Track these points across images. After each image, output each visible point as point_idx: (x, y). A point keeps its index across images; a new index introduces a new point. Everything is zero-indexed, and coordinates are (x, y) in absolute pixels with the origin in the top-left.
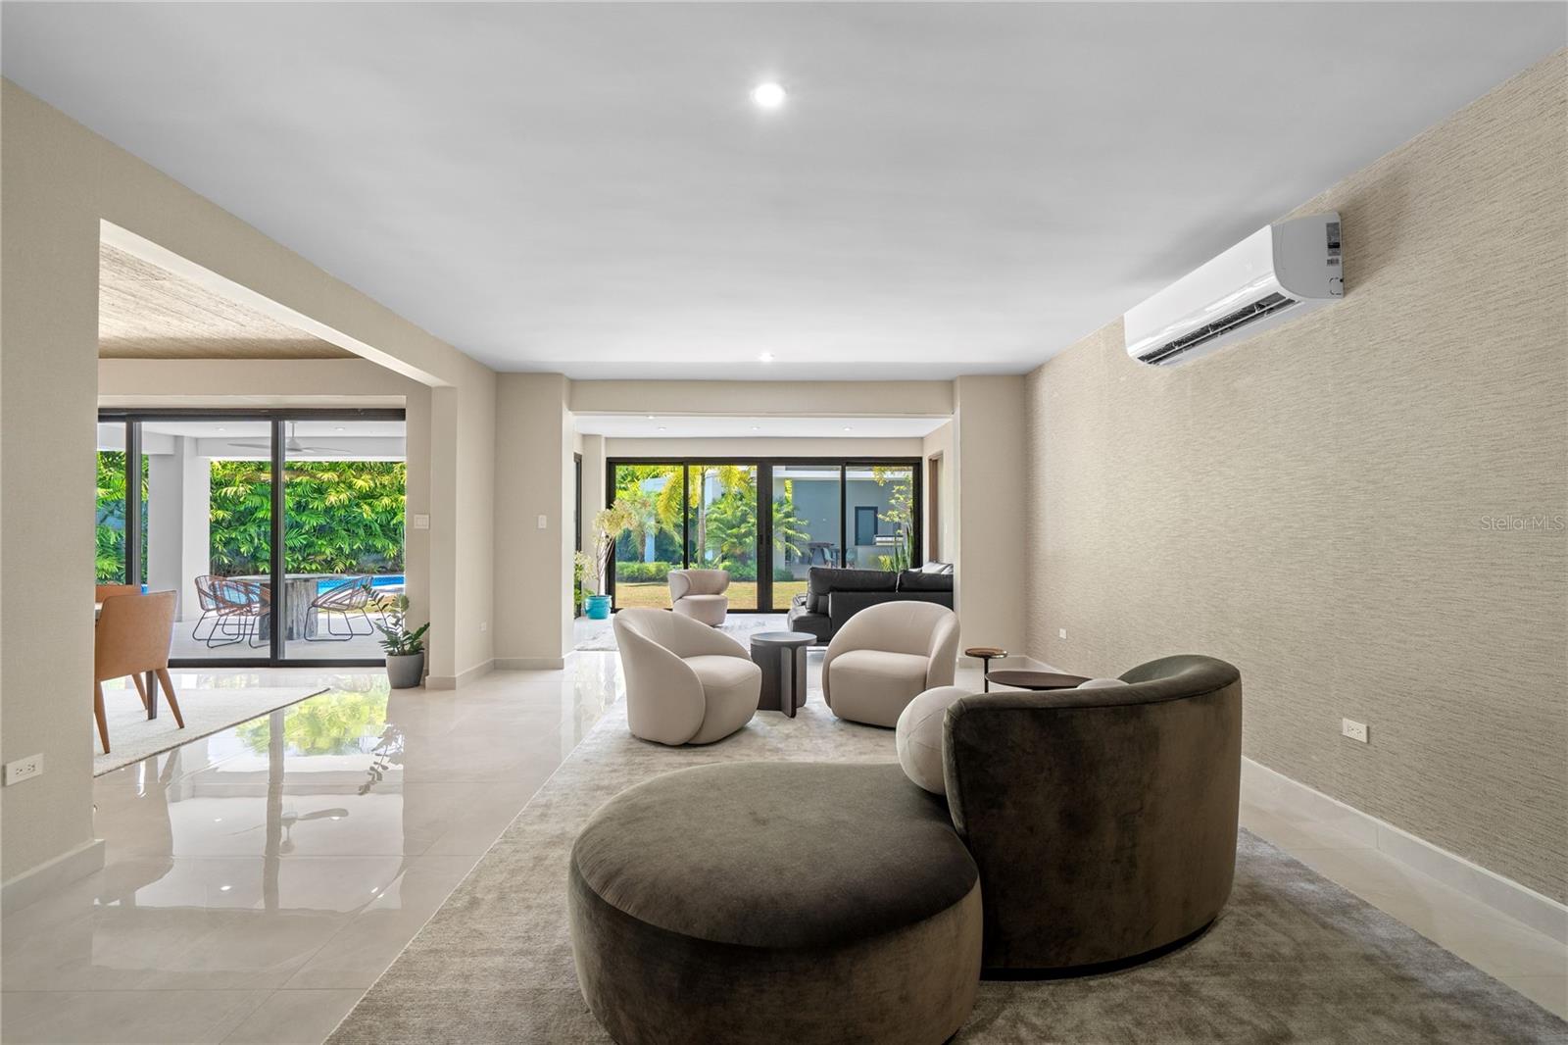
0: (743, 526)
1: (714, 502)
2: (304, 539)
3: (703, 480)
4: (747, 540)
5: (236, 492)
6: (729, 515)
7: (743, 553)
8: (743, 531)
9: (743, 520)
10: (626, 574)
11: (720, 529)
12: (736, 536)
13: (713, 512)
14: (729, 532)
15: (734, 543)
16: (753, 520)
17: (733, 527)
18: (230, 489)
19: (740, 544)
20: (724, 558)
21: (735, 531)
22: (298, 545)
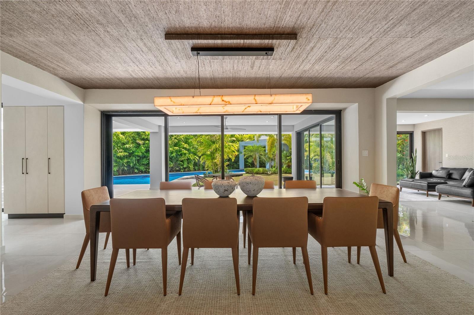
5: (130, 146)
18: (128, 145)
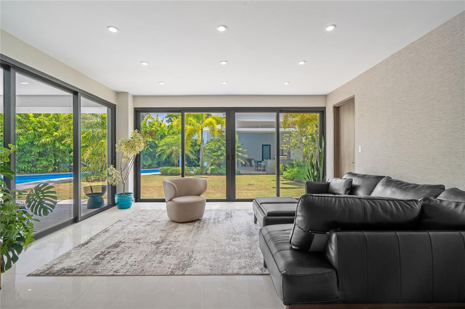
0: (219, 151)
1: (208, 143)
2: (33, 158)
3: (202, 132)
4: (221, 158)
6: (213, 147)
7: (219, 163)
8: (219, 153)
9: (220, 149)
10: (169, 172)
11: (209, 153)
12: (216, 156)
13: (207, 146)
14: (214, 154)
15: (215, 159)
16: (223, 148)
17: (215, 152)
19: (218, 159)
20: (212, 165)
21: (216, 153)
22: (30, 160)
